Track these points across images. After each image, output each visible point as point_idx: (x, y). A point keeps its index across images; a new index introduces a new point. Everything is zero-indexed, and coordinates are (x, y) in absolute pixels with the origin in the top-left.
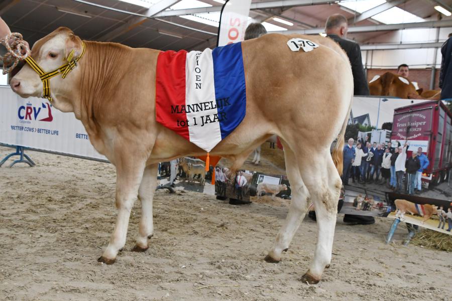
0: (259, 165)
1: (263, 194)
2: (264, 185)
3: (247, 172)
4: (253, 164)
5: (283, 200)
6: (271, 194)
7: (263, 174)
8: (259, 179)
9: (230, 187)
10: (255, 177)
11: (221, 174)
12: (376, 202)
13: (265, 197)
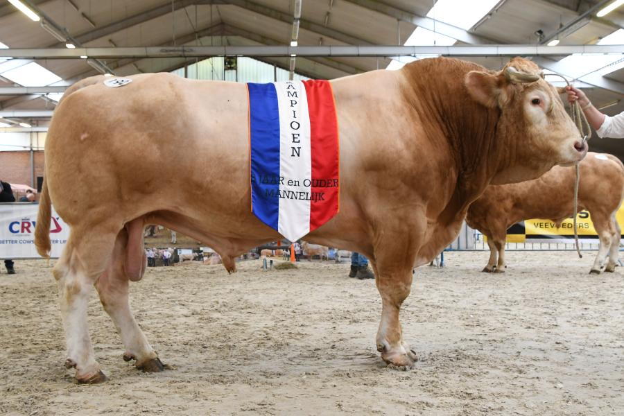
0: (176, 243)
1: (184, 260)
2: (183, 255)
3: (170, 249)
4: (172, 243)
5: (197, 262)
6: (189, 260)
7: (180, 249)
8: (179, 252)
9: (158, 260)
10: (176, 251)
11: (151, 252)
12: (250, 254)
13: (186, 262)
